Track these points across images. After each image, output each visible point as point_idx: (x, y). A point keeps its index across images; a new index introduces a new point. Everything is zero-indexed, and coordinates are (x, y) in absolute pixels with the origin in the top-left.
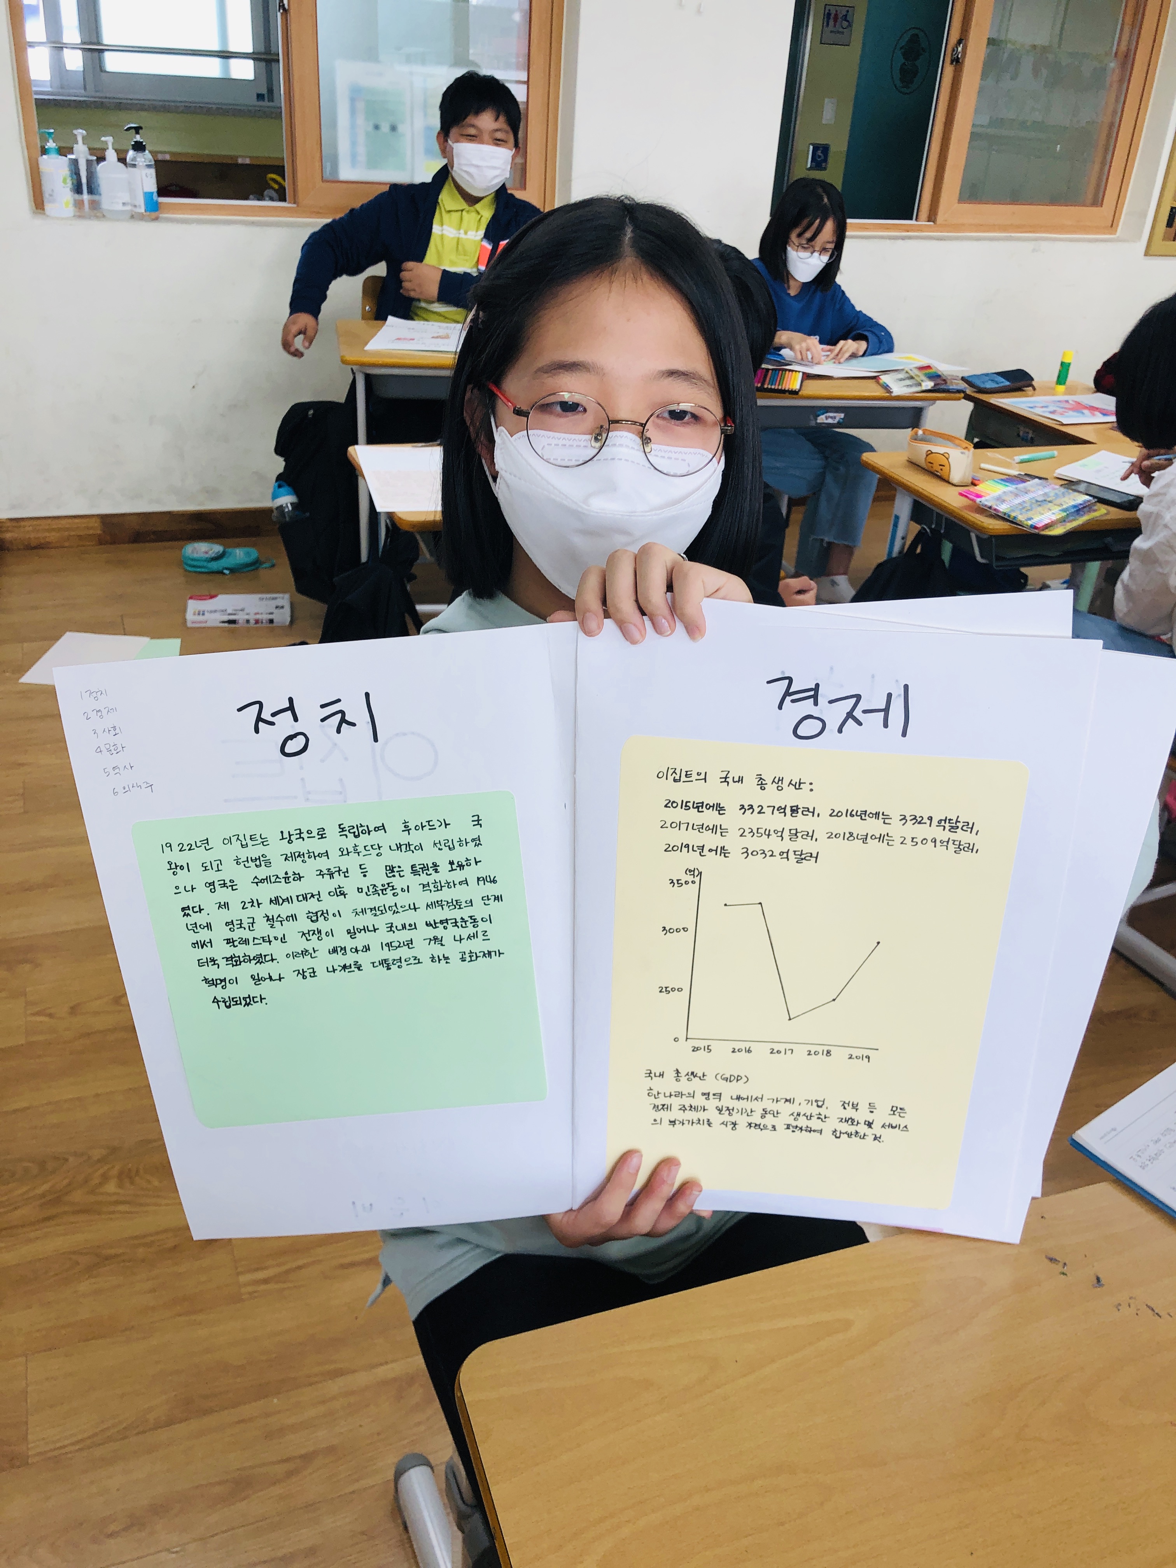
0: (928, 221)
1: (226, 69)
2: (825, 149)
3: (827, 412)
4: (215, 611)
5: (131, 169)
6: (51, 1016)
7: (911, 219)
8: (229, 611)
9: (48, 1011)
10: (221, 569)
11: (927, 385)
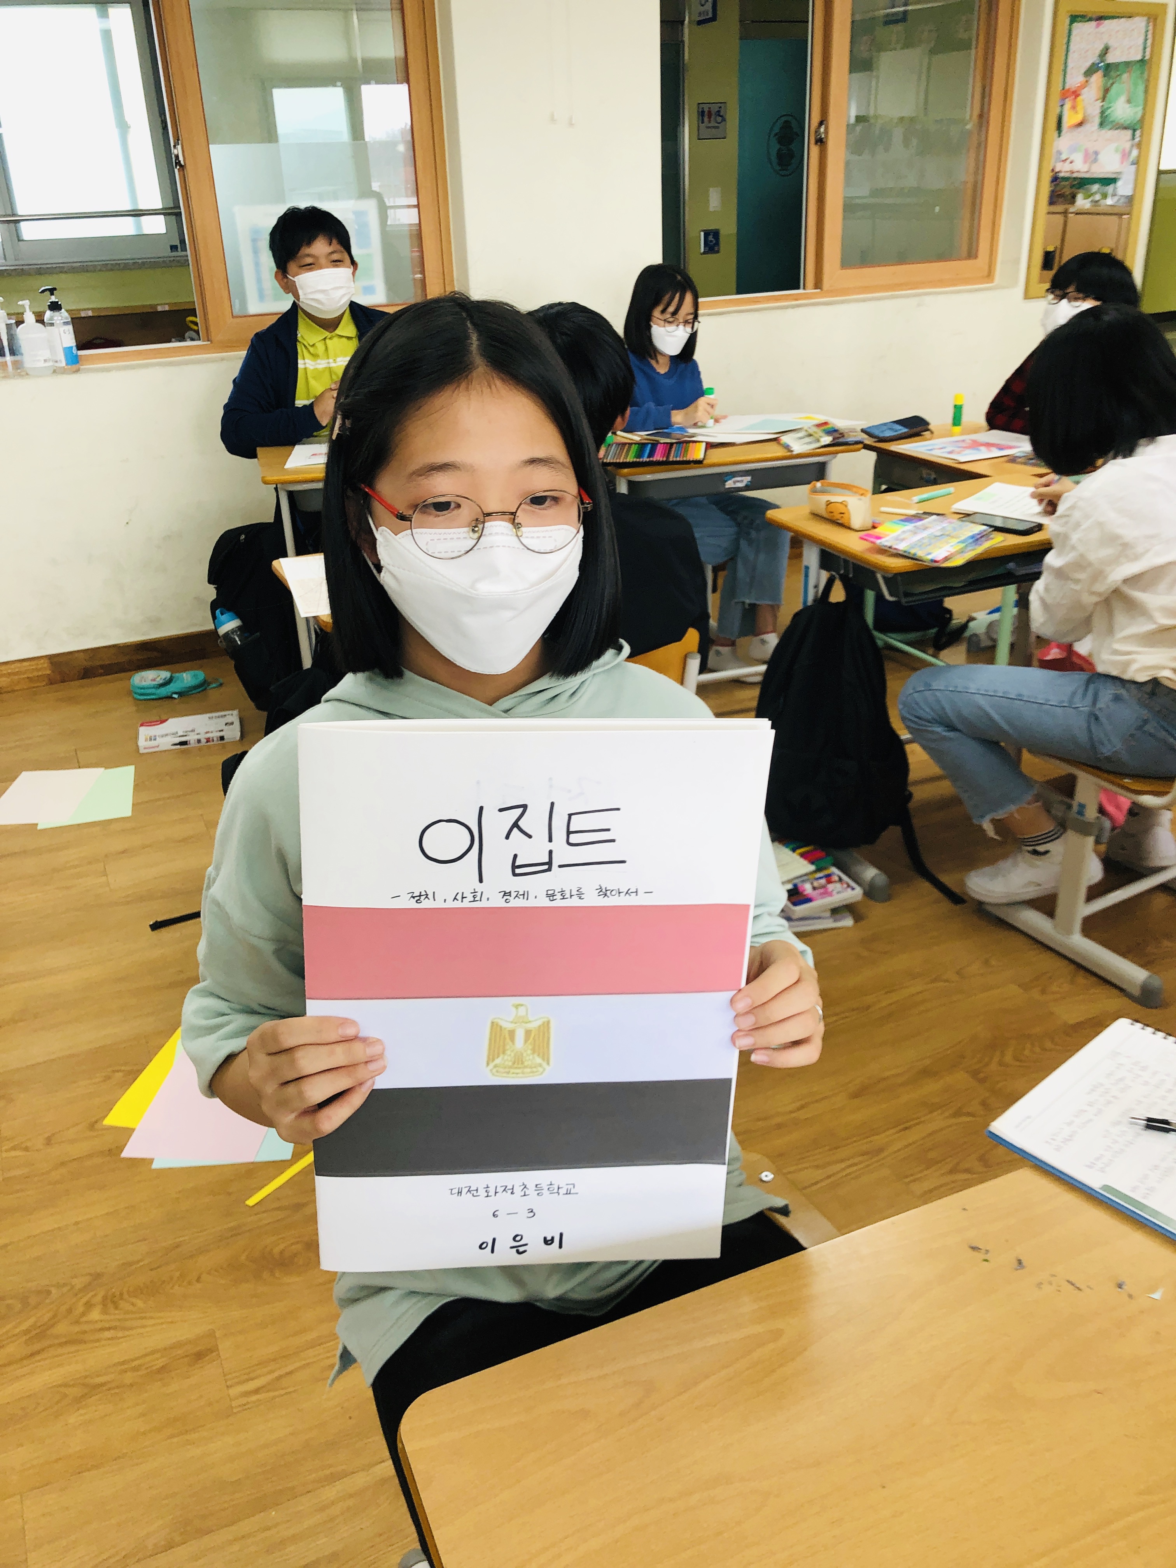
0: (815, 289)
1: (139, 226)
2: (716, 234)
3: (734, 477)
4: (167, 735)
5: (49, 328)
6: (26, 1149)
7: (798, 288)
8: (181, 733)
9: (23, 1146)
10: (169, 694)
11: (825, 441)
